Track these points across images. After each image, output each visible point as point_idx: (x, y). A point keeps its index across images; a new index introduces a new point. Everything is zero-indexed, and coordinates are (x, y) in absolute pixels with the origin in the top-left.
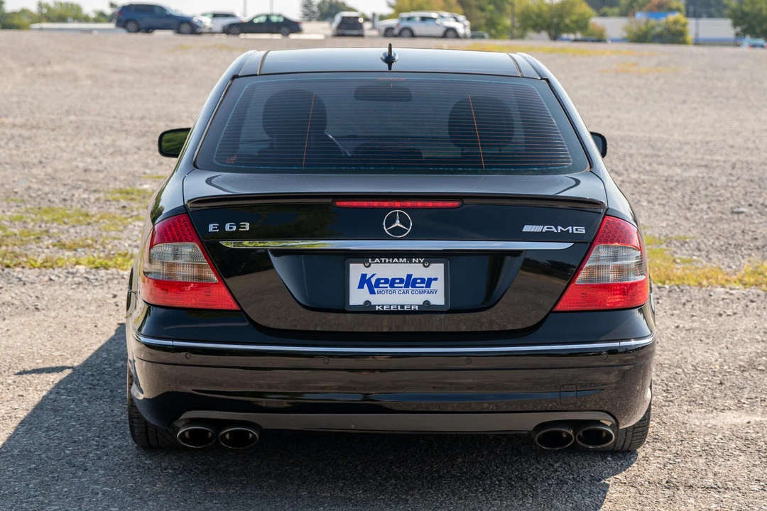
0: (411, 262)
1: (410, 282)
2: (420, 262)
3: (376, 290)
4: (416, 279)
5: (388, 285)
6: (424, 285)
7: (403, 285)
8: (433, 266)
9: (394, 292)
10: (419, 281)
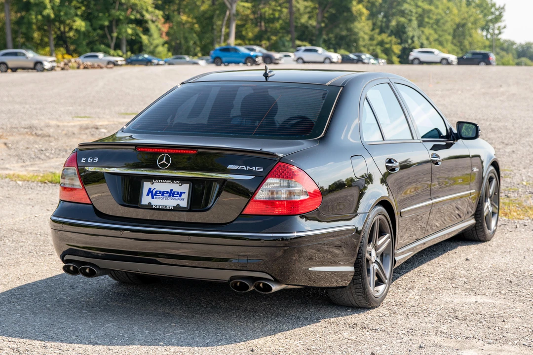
0: (173, 183)
1: (171, 193)
2: (177, 183)
3: (155, 197)
4: (174, 192)
5: (161, 195)
6: (178, 196)
7: (168, 195)
8: (184, 185)
9: (163, 199)
10: (176, 193)
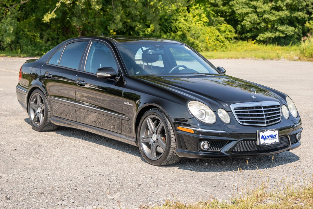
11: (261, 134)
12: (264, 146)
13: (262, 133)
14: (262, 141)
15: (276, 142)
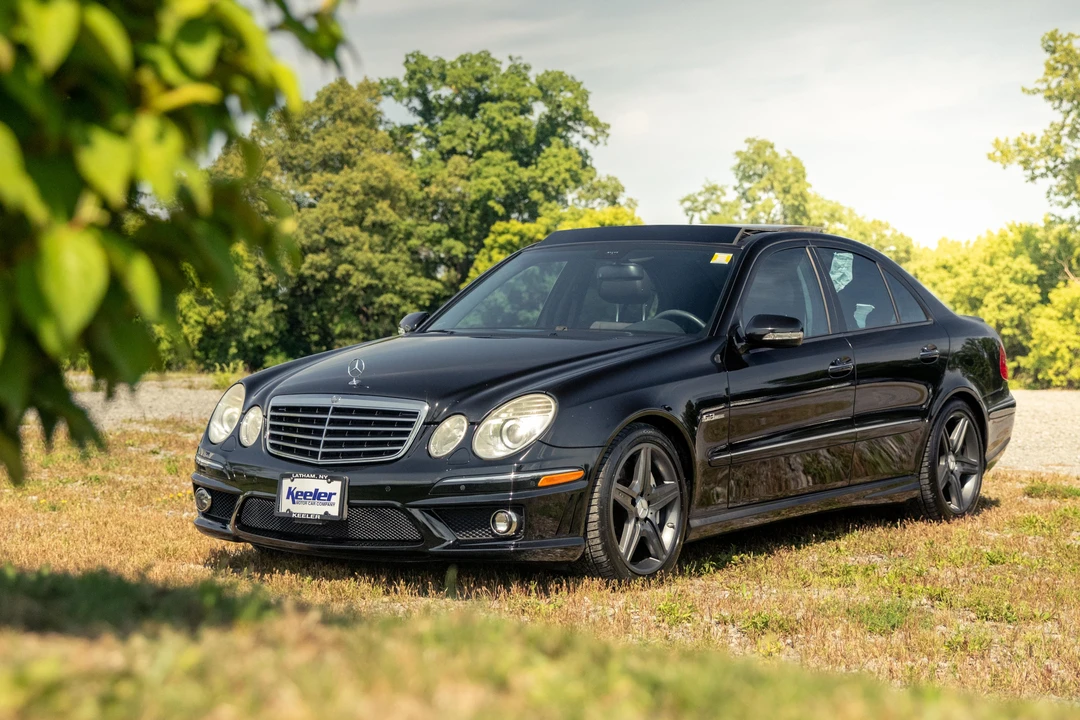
11: (286, 484)
12: (288, 519)
13: (289, 480)
14: (286, 505)
15: (326, 513)
